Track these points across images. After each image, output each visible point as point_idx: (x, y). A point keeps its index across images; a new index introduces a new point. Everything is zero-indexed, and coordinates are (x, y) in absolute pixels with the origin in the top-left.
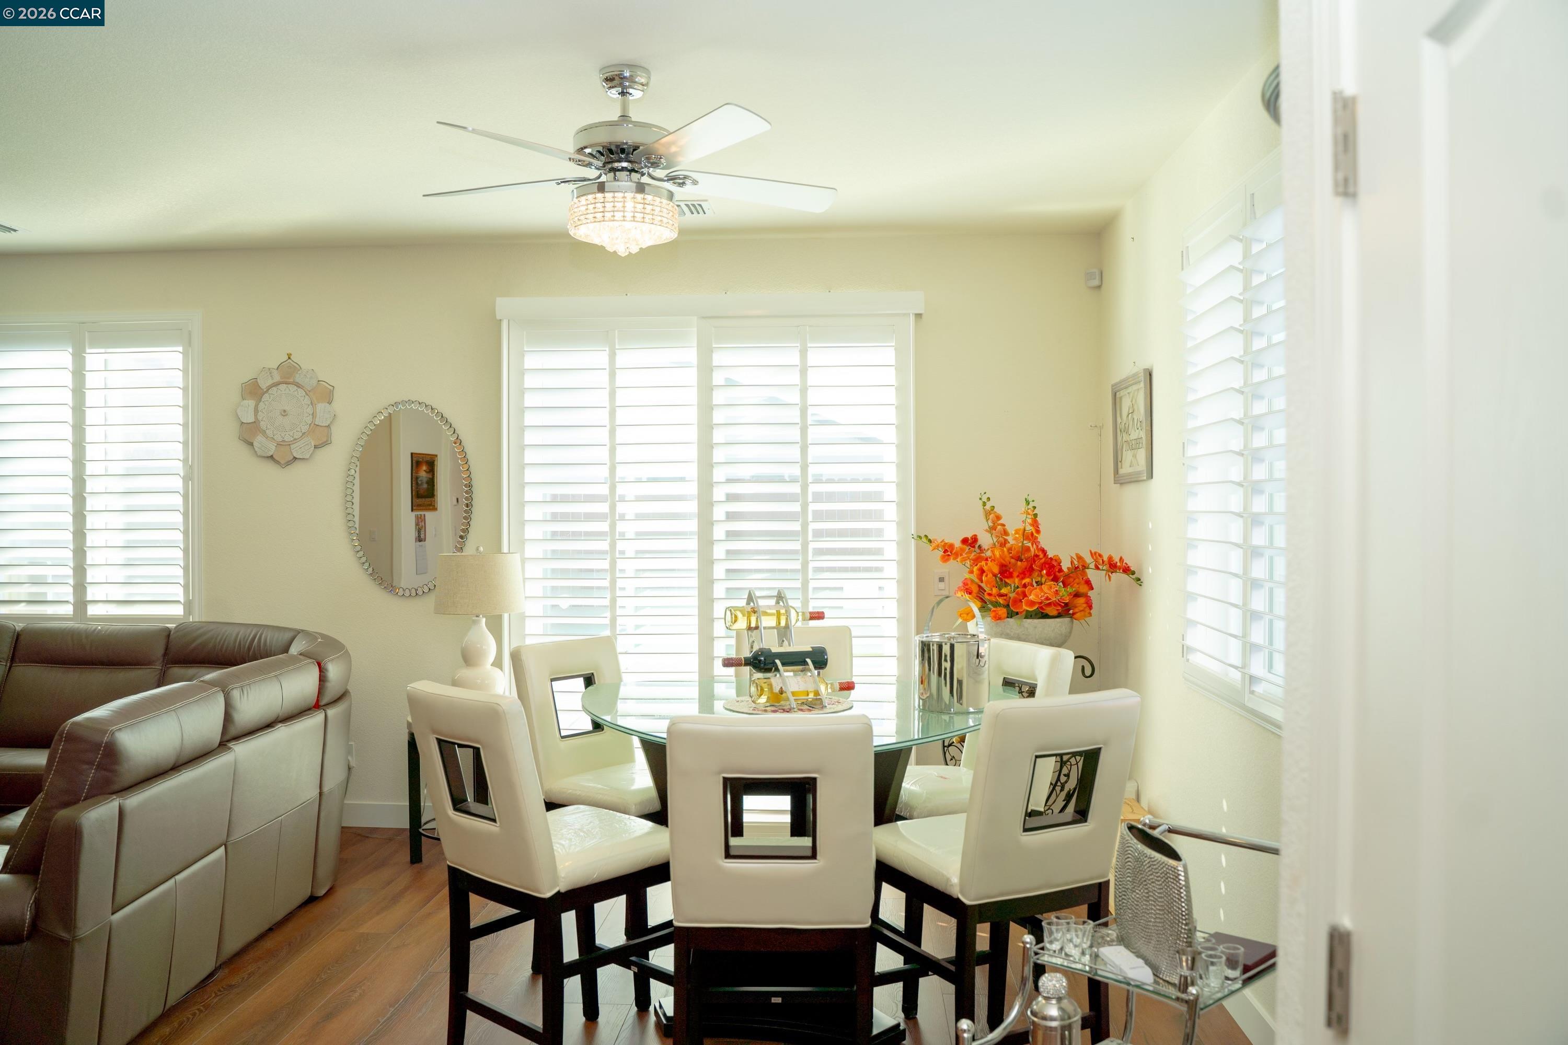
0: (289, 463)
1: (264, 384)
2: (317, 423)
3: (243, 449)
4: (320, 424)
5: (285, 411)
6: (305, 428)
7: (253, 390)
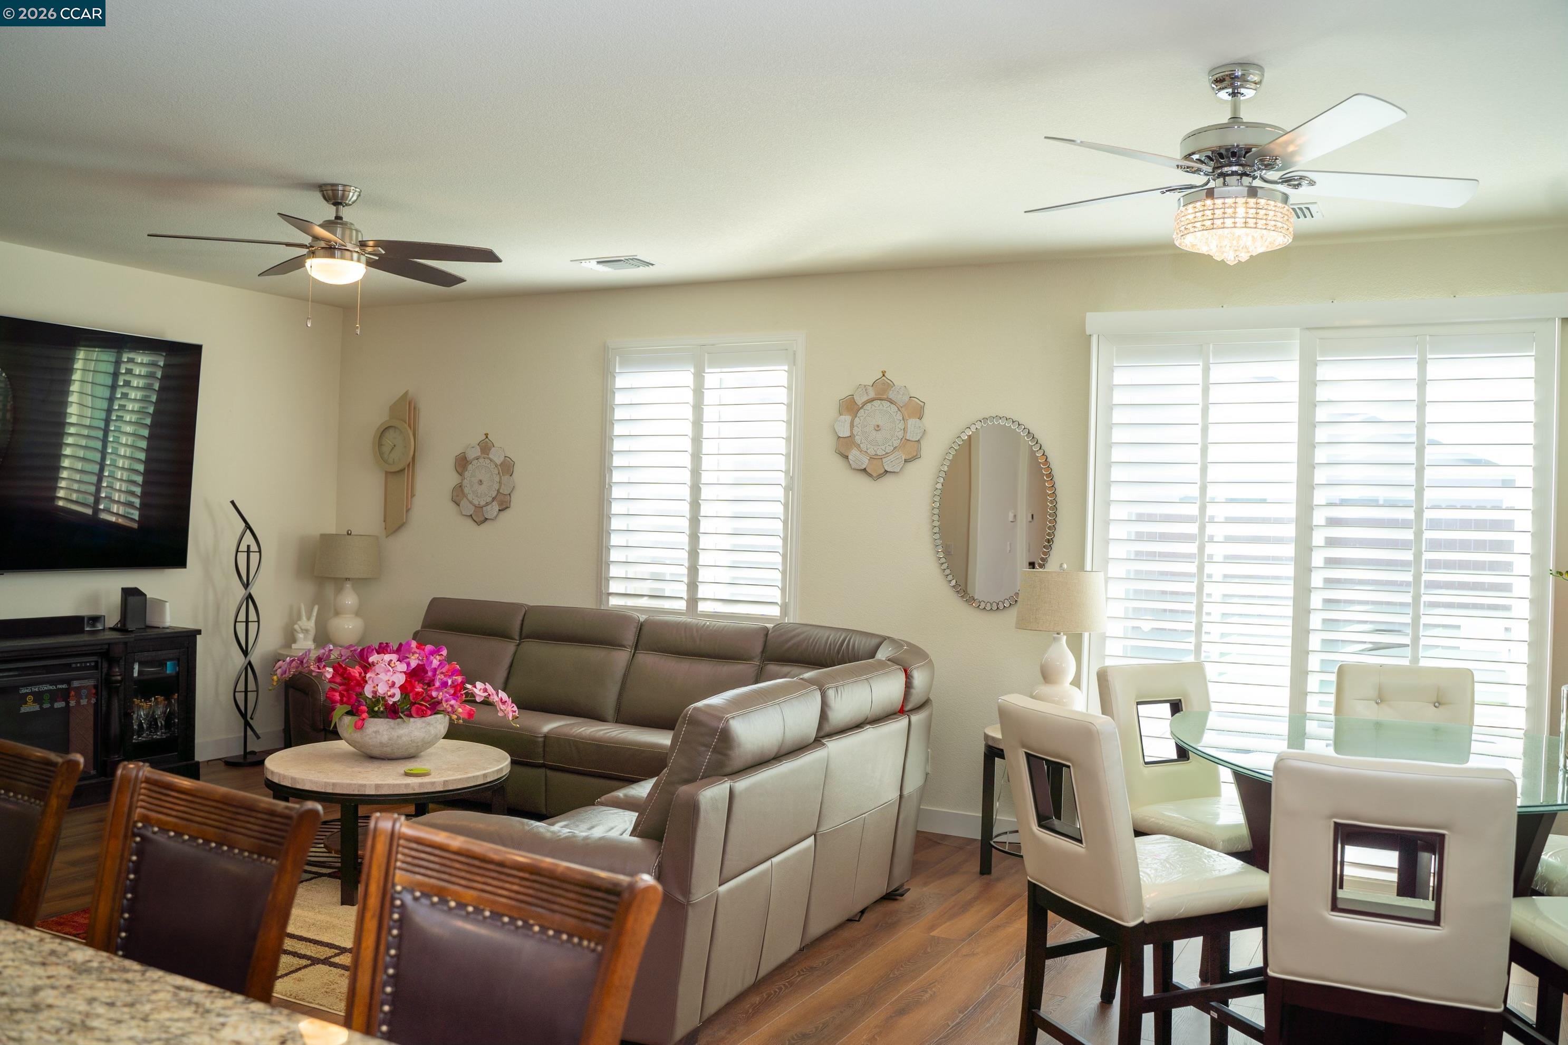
0: (880, 476)
1: (860, 400)
2: (908, 438)
3: (838, 461)
4: (911, 439)
5: (878, 426)
6: (896, 443)
7: (850, 407)
